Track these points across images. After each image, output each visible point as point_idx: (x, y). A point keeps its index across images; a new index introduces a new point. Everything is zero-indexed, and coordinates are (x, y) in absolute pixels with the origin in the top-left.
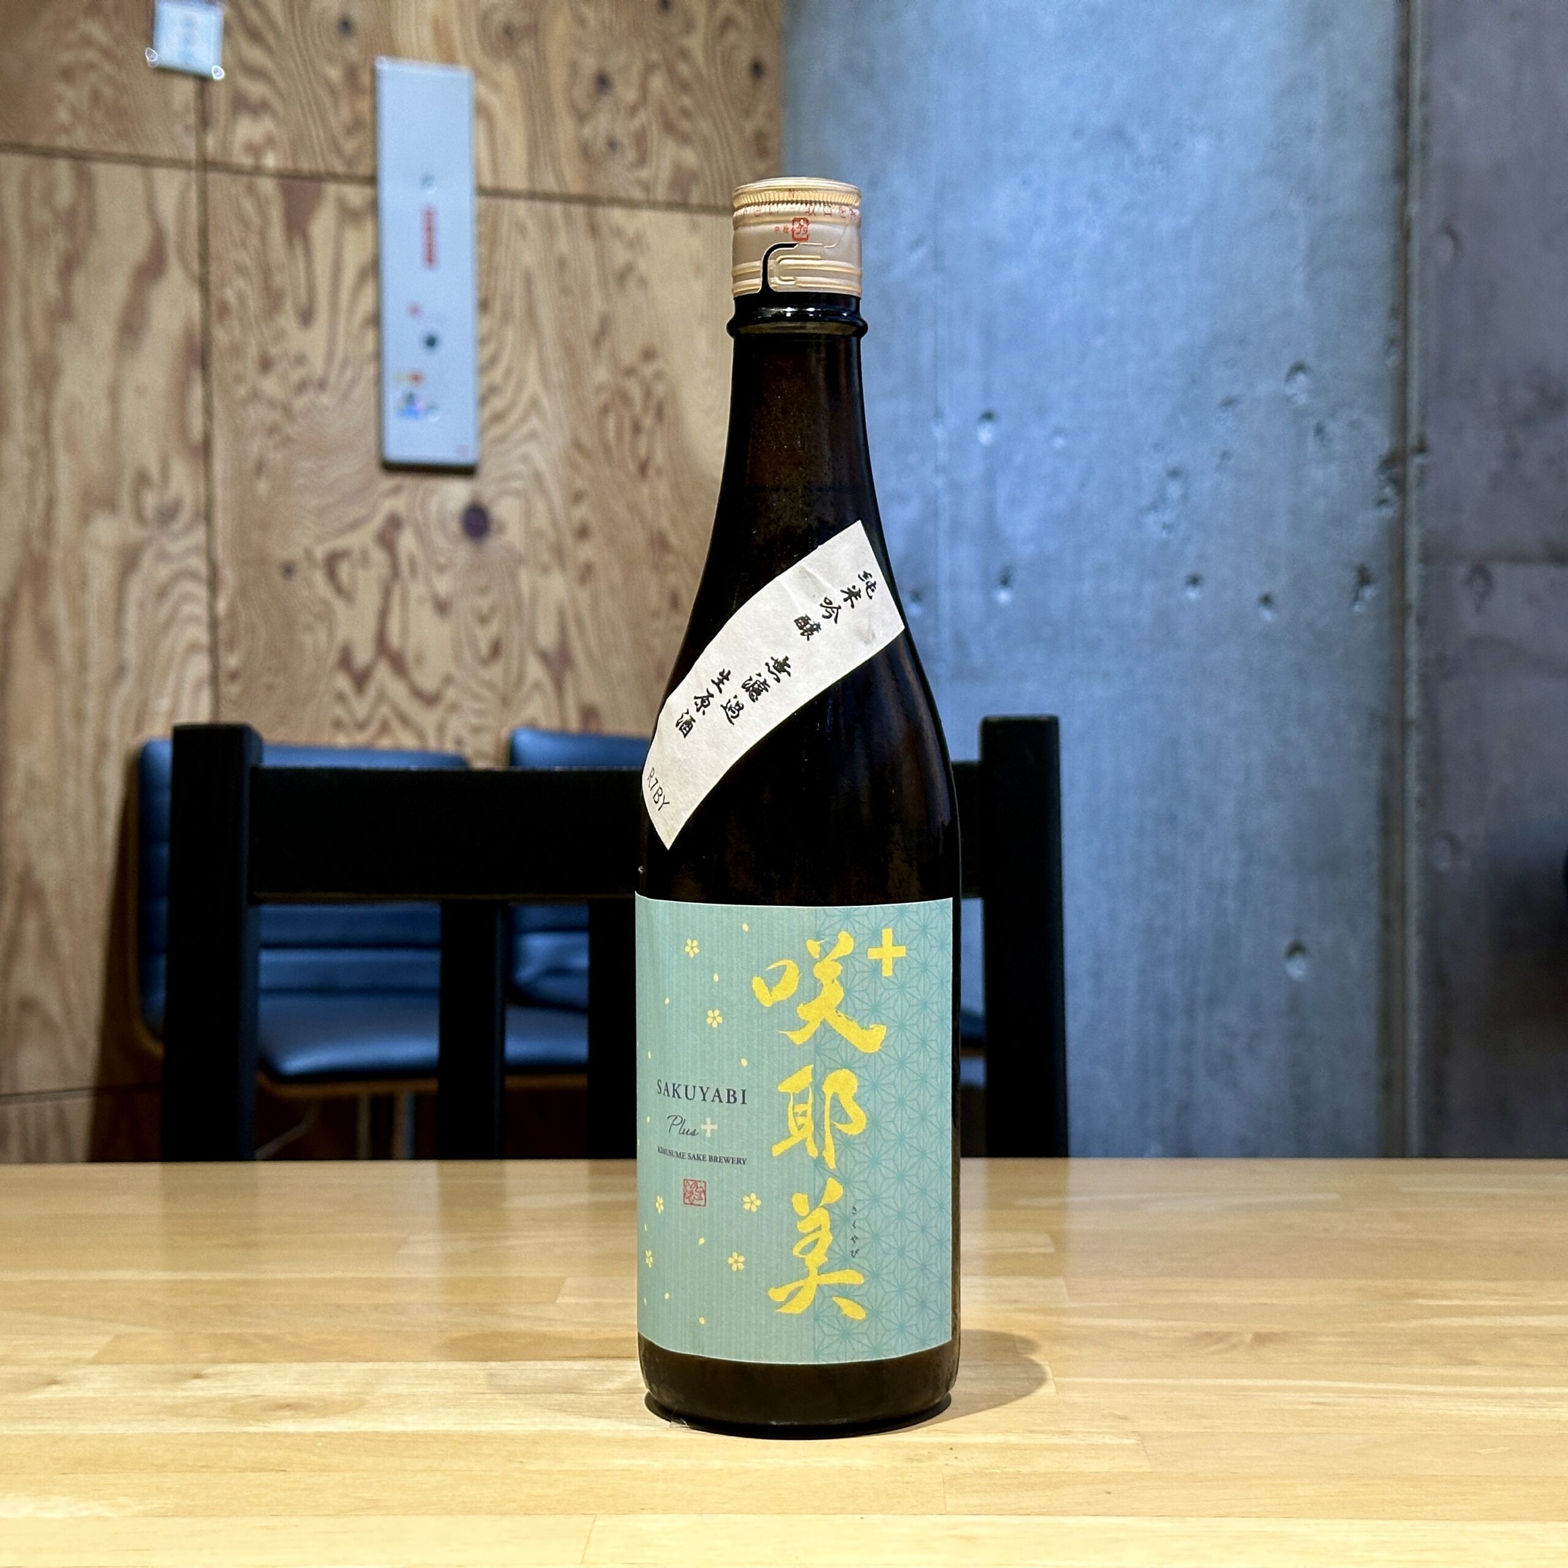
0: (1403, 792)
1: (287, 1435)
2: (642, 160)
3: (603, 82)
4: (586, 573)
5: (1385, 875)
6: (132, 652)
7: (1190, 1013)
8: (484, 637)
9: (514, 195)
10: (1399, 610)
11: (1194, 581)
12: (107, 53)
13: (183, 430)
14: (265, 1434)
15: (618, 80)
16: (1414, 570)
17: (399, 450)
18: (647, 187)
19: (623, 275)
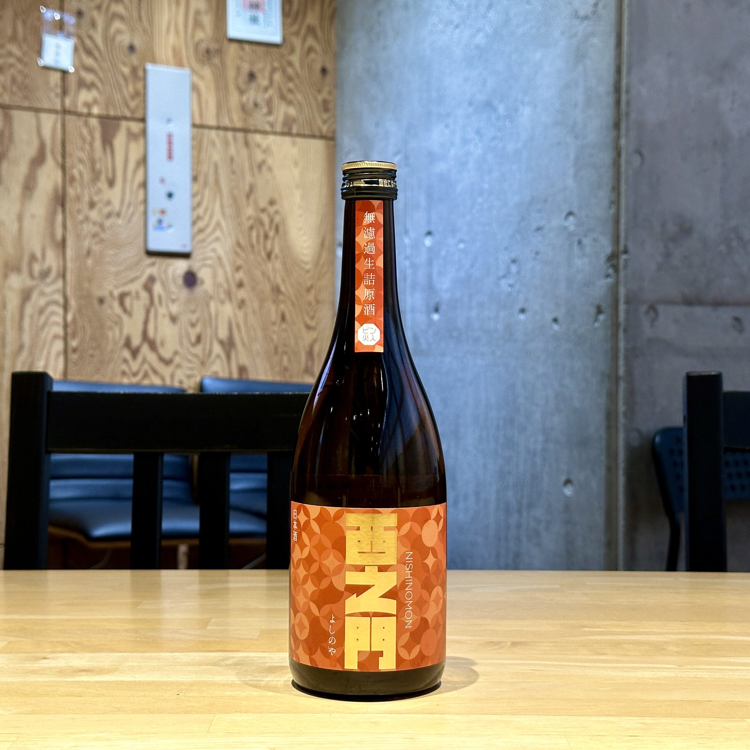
0: (616, 410)
1: (83, 682)
2: (270, 112)
3: (252, 76)
4: (242, 304)
5: (609, 448)
6: (26, 339)
7: (519, 511)
8: (193, 333)
9: (210, 128)
10: (615, 325)
11: (523, 311)
12: (19, 60)
13: (52, 235)
14: (73, 682)
15: (259, 76)
16: (622, 307)
17: (153, 246)
18: (272, 125)
19: (260, 166)
